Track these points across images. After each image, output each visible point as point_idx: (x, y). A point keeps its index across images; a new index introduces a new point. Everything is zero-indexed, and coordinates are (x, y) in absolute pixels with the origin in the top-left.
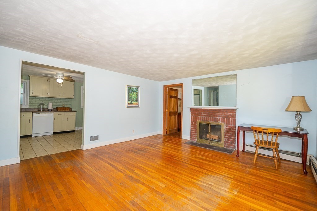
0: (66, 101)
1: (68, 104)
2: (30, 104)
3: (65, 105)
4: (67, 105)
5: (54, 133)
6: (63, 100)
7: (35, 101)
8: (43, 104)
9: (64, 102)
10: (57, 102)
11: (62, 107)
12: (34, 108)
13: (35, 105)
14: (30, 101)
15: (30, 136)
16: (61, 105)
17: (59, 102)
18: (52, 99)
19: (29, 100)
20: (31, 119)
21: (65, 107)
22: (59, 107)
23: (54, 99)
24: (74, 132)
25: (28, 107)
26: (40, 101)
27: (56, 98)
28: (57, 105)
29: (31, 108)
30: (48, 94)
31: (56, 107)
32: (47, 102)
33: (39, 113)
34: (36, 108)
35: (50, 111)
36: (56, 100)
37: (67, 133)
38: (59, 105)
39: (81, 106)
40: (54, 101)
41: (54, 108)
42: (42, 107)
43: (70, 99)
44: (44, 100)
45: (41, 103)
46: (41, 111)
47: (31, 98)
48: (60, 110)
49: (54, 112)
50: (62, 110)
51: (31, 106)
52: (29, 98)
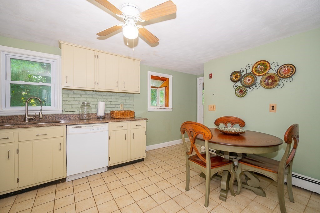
0: (125, 98)
1: (129, 104)
2: (65, 106)
3: (125, 106)
4: (128, 106)
5: (109, 168)
6: (121, 96)
7: (73, 99)
8: (88, 105)
9: (123, 101)
10: (111, 100)
11: (119, 109)
12: (72, 113)
13: (73, 106)
14: (64, 99)
15: (64, 180)
16: (117, 106)
17: (115, 100)
19: (63, 97)
20: (62, 140)
21: (125, 109)
22: (115, 109)
23: (106, 95)
24: (143, 162)
25: (60, 113)
26: (81, 99)
27: (109, 93)
28: (112, 106)
29: (66, 115)
30: (96, 83)
31: (110, 109)
32: (93, 101)
33: (80, 127)
34: (76, 114)
35: (101, 120)
36: (110, 97)
37: (132, 165)
38: (114, 106)
39: (148, 108)
40: (106, 99)
41: (106, 112)
42: (86, 111)
43: (132, 94)
44: (89, 98)
45: (83, 103)
46: (85, 119)
47: (65, 92)
48: (118, 117)
49: (108, 123)
50: (121, 117)
51: (66, 110)
52: (63, 94)
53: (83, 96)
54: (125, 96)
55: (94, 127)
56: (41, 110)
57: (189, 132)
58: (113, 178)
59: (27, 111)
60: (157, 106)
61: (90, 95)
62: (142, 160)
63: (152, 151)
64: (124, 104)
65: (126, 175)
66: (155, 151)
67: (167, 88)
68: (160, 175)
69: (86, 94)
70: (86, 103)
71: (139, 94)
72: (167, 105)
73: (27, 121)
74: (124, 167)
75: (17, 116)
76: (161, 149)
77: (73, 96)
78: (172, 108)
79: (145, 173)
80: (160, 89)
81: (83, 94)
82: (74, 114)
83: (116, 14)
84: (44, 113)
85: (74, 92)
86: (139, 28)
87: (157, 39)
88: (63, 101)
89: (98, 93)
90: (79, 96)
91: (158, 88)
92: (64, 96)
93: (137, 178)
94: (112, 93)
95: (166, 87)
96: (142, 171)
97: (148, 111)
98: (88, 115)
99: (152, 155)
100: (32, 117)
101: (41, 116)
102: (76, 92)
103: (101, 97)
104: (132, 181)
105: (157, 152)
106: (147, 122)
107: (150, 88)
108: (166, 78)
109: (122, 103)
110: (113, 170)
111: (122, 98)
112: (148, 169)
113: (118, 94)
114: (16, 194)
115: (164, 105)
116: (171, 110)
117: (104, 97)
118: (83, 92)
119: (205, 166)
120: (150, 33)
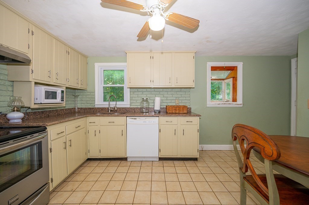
0: (181, 93)
1: (185, 98)
2: (132, 101)
3: (180, 101)
4: (183, 101)
6: (176, 92)
7: (137, 96)
8: (147, 100)
9: (178, 96)
10: (167, 96)
11: (174, 104)
12: (136, 107)
13: (137, 101)
14: (132, 96)
15: (125, 159)
16: (173, 101)
17: (171, 96)
18: (160, 92)
19: (130, 94)
21: (180, 104)
22: (171, 104)
23: (163, 91)
24: (196, 162)
25: (129, 106)
26: (142, 96)
27: (165, 89)
28: (168, 101)
29: (132, 108)
30: (152, 81)
31: (166, 104)
32: (152, 97)
33: (136, 119)
34: (139, 108)
35: (157, 114)
36: (166, 93)
37: (183, 161)
38: (170, 101)
39: (208, 103)
40: (163, 94)
41: (162, 107)
42: (145, 105)
43: (188, 89)
44: (149, 94)
45: (143, 99)
46: (144, 112)
47: (132, 90)
48: (170, 112)
49: (159, 117)
50: (174, 112)
51: (133, 104)
52: (130, 92)
53: (144, 93)
54: (181, 91)
55: (146, 119)
56: (116, 104)
57: (241, 139)
58: (160, 169)
59: (109, 105)
60: (223, 101)
61: (149, 91)
62: (195, 159)
63: (212, 151)
64: (180, 99)
65: (172, 170)
66: (215, 152)
67: (235, 79)
68: (209, 183)
69: (147, 91)
70: (145, 99)
71: (194, 88)
72: (234, 100)
73: (110, 112)
74: (175, 162)
75: (105, 108)
76: (224, 152)
77: (137, 93)
78: (241, 103)
79: (193, 175)
80: (226, 81)
81: (144, 92)
82: (138, 108)
83: (141, 10)
84: (118, 106)
85: (138, 90)
86: (169, 15)
87: (197, 21)
88: (130, 97)
89: (156, 90)
90: (141, 93)
91: (223, 80)
92: (132, 93)
93: (182, 177)
94: (167, 89)
95: (233, 78)
96: (191, 171)
97: (207, 106)
98: (147, 108)
99: (210, 156)
100: (112, 109)
101: (116, 109)
102: (139, 90)
103: (158, 93)
104: (175, 179)
105: (218, 154)
106: (200, 118)
107: (211, 81)
108: (234, 67)
109: (177, 98)
110: (164, 161)
111: (178, 93)
112: (198, 171)
113: (173, 89)
114: (100, 160)
115: (231, 100)
116: (242, 106)
117: (161, 93)
118: (145, 90)
119: (267, 201)
120: (184, 16)
